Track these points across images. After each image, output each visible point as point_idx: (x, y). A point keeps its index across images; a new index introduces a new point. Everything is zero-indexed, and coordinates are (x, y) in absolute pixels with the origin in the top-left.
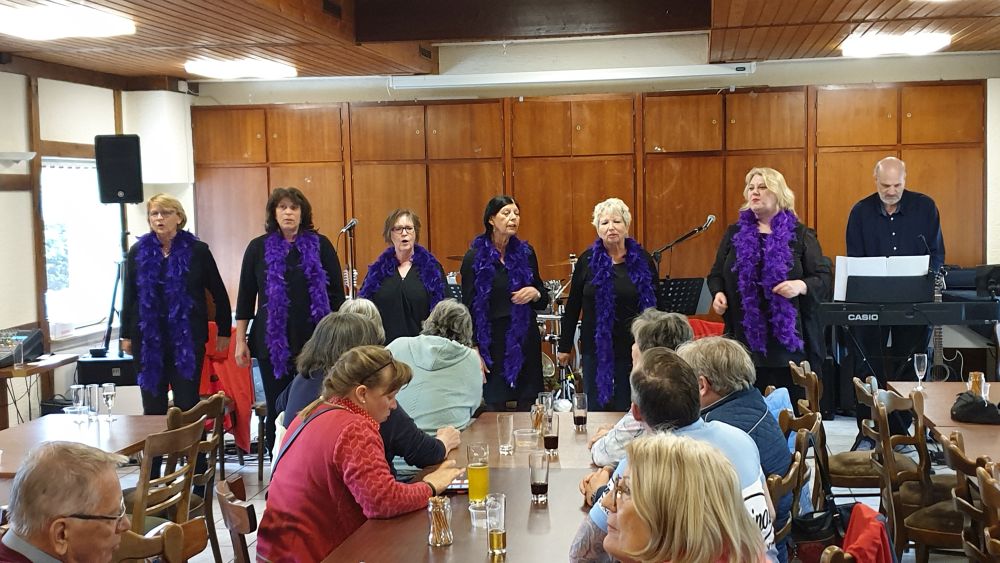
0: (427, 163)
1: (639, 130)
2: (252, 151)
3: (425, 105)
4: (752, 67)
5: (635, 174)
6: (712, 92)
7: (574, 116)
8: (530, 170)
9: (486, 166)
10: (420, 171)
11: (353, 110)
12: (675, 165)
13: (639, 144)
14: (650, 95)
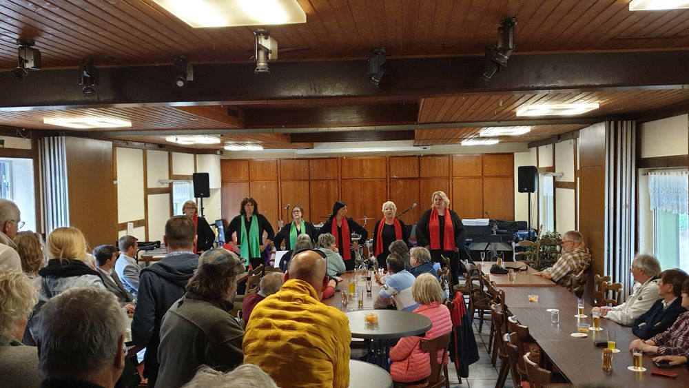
0: (309, 181)
1: (388, 169)
2: (244, 176)
3: (309, 159)
4: (429, 148)
5: (387, 186)
6: (415, 156)
7: (364, 164)
8: (348, 184)
9: (331, 182)
10: (307, 183)
11: (282, 161)
12: (401, 182)
13: (388, 175)
14: (392, 157)
